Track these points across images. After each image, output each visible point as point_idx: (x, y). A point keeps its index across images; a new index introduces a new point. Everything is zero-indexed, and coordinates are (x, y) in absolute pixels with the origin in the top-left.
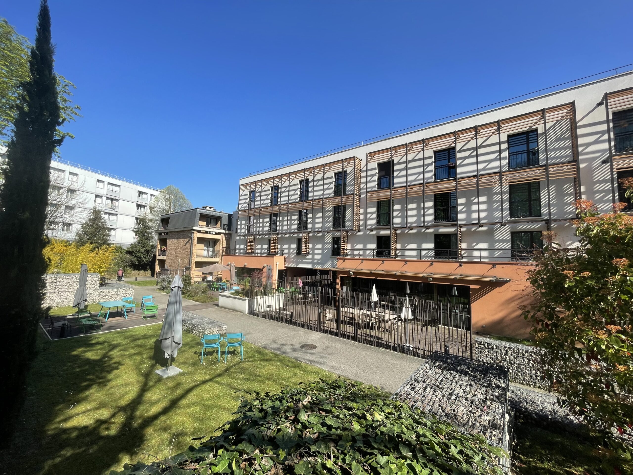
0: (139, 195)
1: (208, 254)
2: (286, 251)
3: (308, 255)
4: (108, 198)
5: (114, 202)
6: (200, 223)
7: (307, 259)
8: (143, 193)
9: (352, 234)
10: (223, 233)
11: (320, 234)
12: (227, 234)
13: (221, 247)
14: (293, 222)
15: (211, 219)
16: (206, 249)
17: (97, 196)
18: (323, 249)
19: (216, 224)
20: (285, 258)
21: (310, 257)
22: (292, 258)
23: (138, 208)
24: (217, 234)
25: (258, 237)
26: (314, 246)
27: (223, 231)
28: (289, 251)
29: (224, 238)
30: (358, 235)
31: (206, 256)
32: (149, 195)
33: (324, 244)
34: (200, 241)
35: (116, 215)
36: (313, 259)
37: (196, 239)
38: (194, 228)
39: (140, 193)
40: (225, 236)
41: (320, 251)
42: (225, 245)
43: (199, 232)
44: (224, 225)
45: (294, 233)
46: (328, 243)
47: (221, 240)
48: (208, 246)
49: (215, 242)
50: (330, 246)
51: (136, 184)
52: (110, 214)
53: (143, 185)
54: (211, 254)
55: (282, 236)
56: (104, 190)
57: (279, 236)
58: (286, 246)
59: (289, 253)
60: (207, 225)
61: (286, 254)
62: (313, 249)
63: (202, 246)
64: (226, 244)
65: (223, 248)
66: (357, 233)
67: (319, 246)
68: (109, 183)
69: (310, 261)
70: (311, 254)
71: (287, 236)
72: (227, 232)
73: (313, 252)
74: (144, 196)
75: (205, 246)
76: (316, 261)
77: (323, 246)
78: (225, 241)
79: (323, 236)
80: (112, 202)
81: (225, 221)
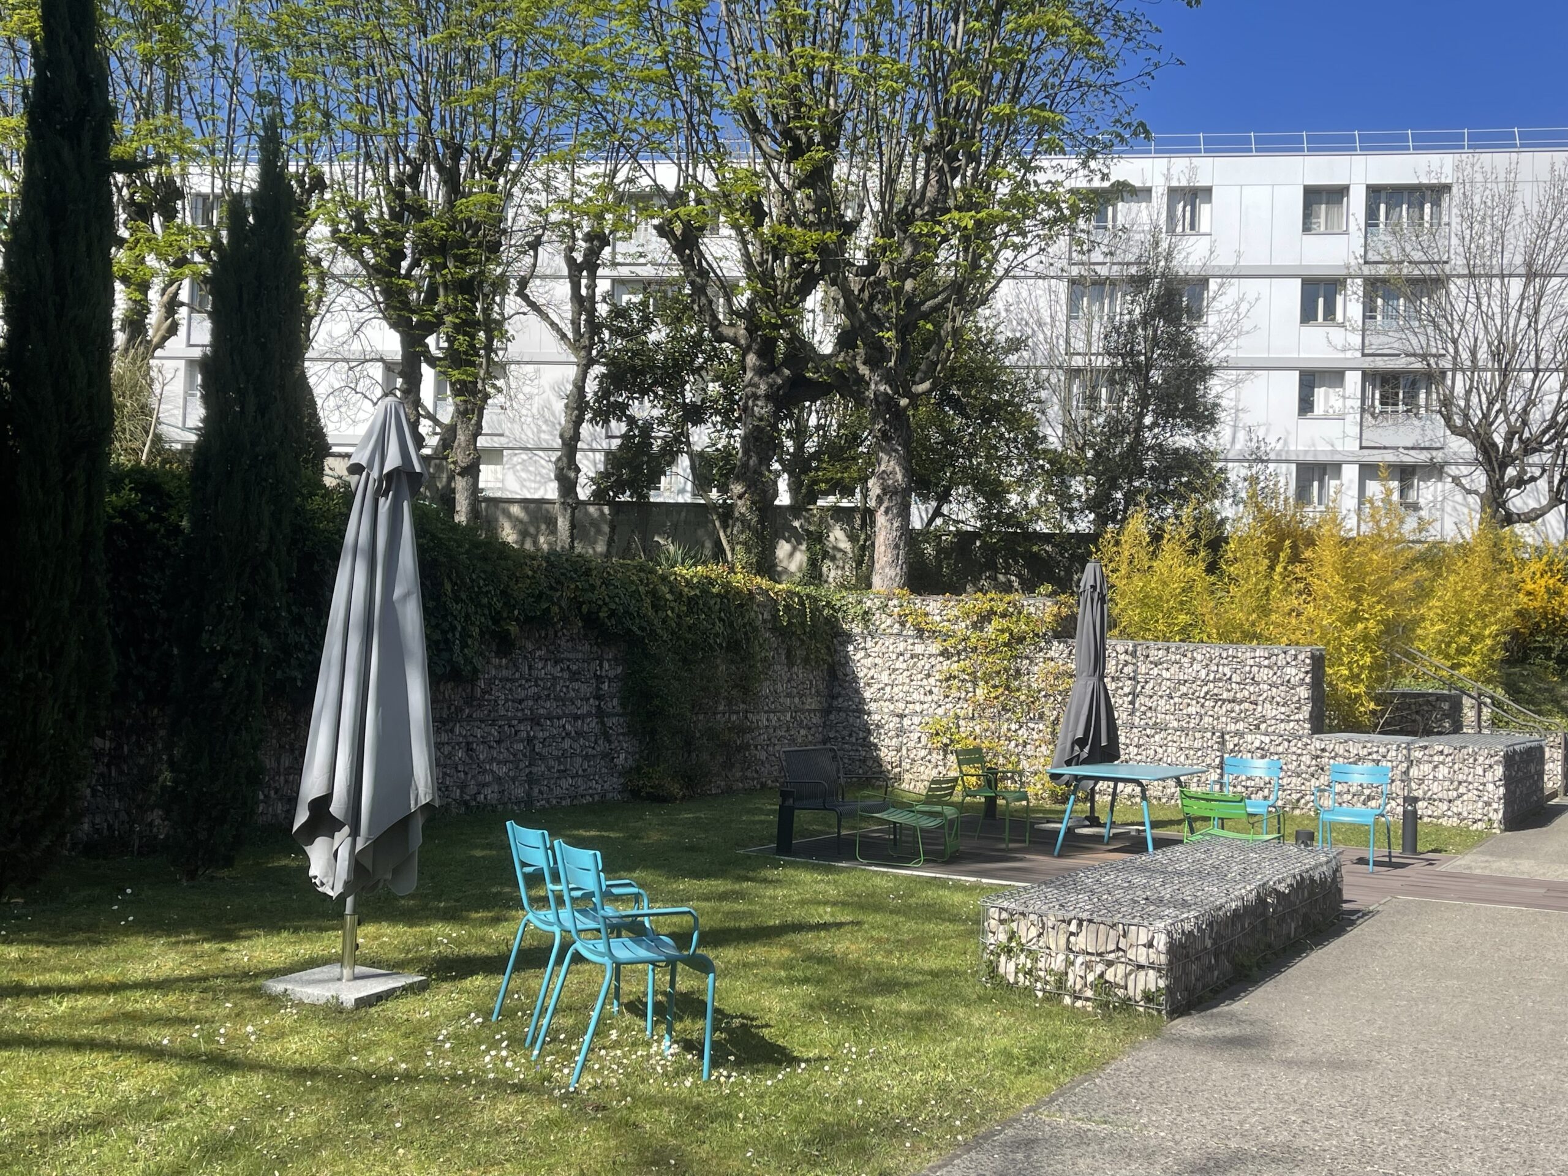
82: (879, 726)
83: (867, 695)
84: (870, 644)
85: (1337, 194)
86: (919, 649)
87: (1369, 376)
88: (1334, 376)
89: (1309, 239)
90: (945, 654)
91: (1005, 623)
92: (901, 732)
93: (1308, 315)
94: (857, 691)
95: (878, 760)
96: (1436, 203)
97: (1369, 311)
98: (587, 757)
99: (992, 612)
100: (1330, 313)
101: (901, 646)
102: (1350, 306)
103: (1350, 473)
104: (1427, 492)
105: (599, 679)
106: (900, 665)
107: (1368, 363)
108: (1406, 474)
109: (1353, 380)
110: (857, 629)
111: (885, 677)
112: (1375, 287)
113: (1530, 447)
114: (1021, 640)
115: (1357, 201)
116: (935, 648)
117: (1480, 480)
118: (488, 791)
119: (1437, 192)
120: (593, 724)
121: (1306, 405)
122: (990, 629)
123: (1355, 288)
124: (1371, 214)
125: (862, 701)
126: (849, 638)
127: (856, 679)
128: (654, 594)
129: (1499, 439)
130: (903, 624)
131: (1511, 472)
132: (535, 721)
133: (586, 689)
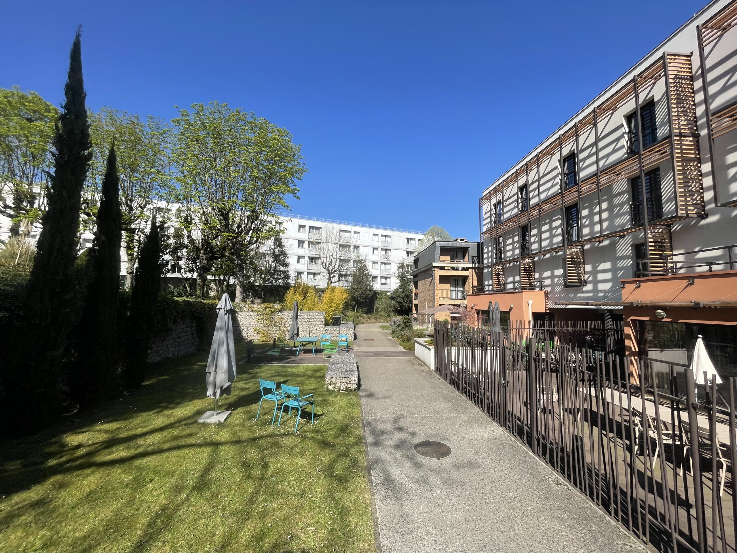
0: (408, 242)
1: (457, 295)
2: (547, 282)
3: (584, 286)
4: (382, 249)
5: (388, 251)
6: (442, 258)
7: (583, 292)
8: (411, 239)
9: (687, 228)
10: (472, 268)
11: (606, 243)
12: (478, 268)
13: (471, 286)
14: (554, 231)
15: (457, 252)
16: (454, 289)
17: (374, 249)
18: (614, 270)
19: (464, 258)
20: (546, 294)
21: (589, 287)
22: (558, 293)
23: (408, 255)
24: (464, 269)
25: (508, 265)
26: (595, 267)
27: (471, 265)
28: (553, 281)
29: (474, 274)
30: (702, 226)
31: (454, 297)
32: (417, 240)
33: (614, 259)
34: (444, 279)
35: (390, 264)
36: (595, 290)
37: (438, 277)
38: (434, 265)
39: (409, 239)
40: (475, 271)
41: (608, 276)
42: (476, 283)
43: (442, 268)
44: (473, 257)
45: (556, 250)
46: (623, 258)
47: (470, 277)
48: (456, 286)
49: (464, 279)
50: (629, 262)
51: (404, 231)
52: (385, 264)
53: (411, 232)
54: (460, 295)
55: (539, 259)
56: (378, 242)
57: (536, 259)
58: (547, 274)
59: (553, 285)
60: (452, 259)
61: (548, 286)
62: (595, 272)
63: (447, 286)
64: (478, 282)
65: (473, 287)
66: (698, 222)
67: (607, 265)
68: (382, 235)
69: (591, 295)
70: (590, 282)
71: (548, 256)
72: (477, 266)
73: (595, 277)
74: (412, 242)
75: (452, 286)
76: (601, 295)
77: (614, 265)
78: (475, 278)
79: (613, 246)
80: (386, 252)
81: (473, 251)
82: (243, 329)
83: (240, 323)
84: (241, 313)
85: (304, 226)
86: (252, 314)
87: (309, 257)
88: (303, 257)
89: (299, 234)
90: (258, 315)
91: (270, 309)
92: (248, 330)
93: (299, 246)
94: (238, 323)
95: (243, 336)
96: (319, 230)
97: (309, 246)
98: (189, 344)
99: (268, 307)
100: (302, 247)
101: (248, 314)
102: (306, 245)
103: (306, 274)
104: (317, 277)
105: (192, 327)
106: (248, 317)
107: (309, 255)
108: (314, 274)
109: (306, 258)
110: (238, 310)
111: (244, 320)
112: (311, 243)
113: (335, 271)
114: (273, 312)
115: (307, 228)
116: (255, 314)
117: (327, 276)
118: (170, 355)
119: (319, 228)
120: (191, 336)
121: (298, 262)
122: (267, 310)
123: (307, 242)
124: (309, 230)
125: (239, 325)
126: (236, 312)
127: (238, 320)
128: (204, 308)
129: (330, 270)
130: (249, 309)
131: (332, 275)
132: (180, 338)
133: (189, 329)
